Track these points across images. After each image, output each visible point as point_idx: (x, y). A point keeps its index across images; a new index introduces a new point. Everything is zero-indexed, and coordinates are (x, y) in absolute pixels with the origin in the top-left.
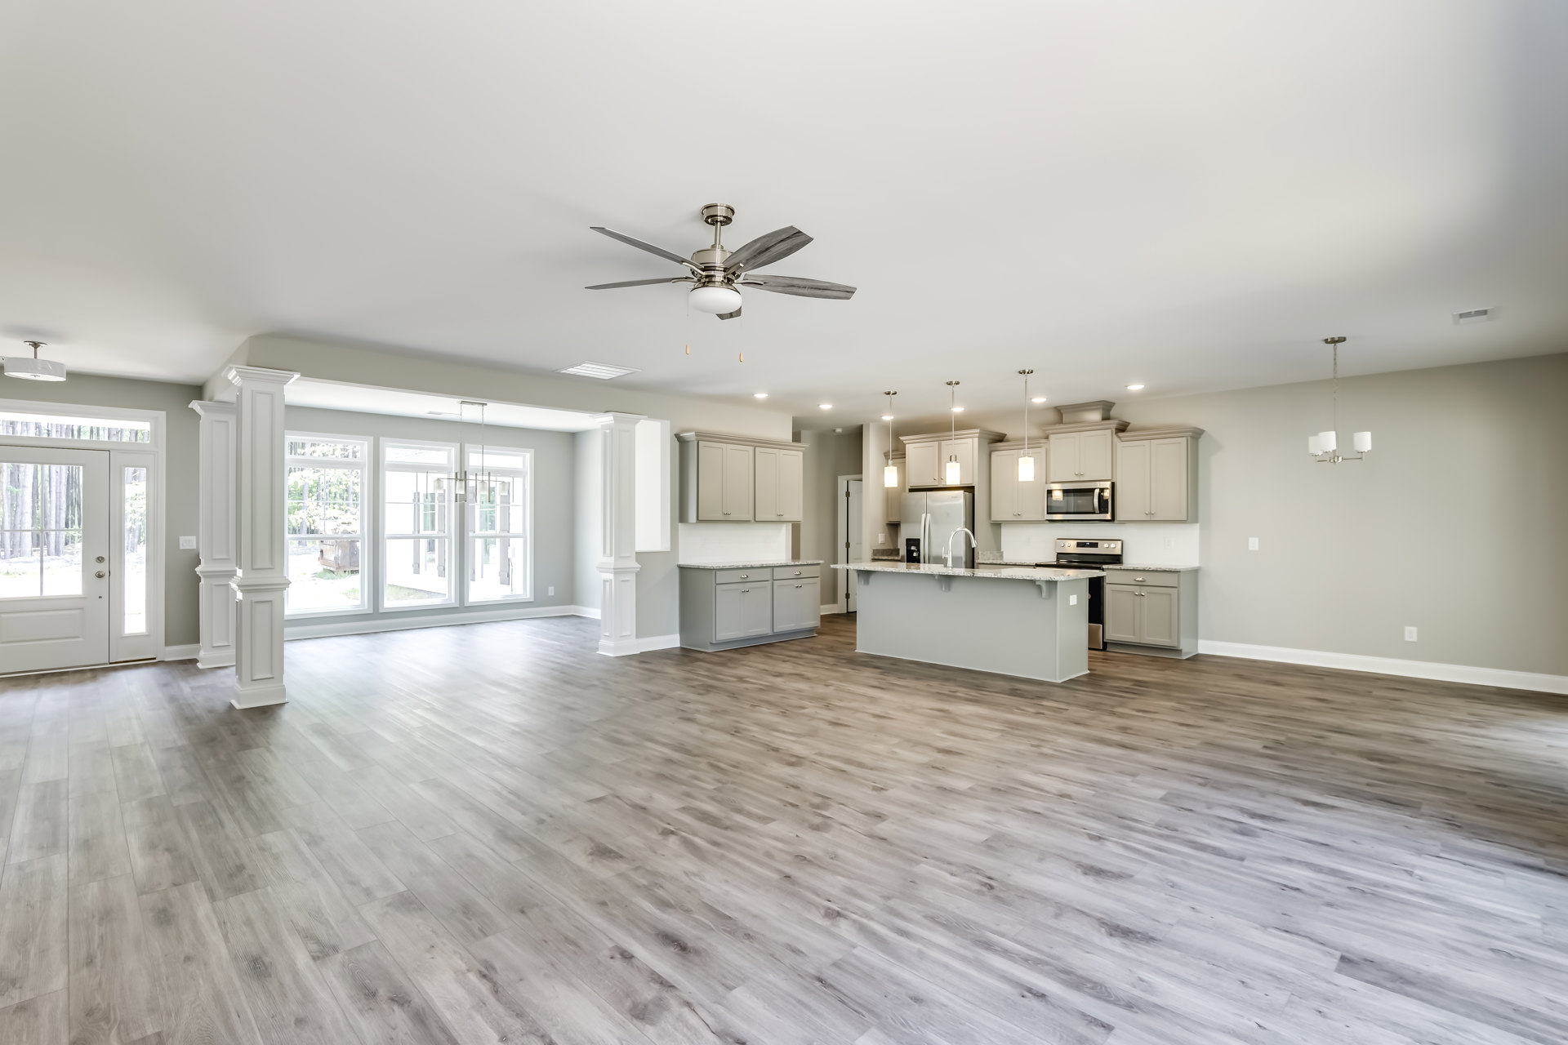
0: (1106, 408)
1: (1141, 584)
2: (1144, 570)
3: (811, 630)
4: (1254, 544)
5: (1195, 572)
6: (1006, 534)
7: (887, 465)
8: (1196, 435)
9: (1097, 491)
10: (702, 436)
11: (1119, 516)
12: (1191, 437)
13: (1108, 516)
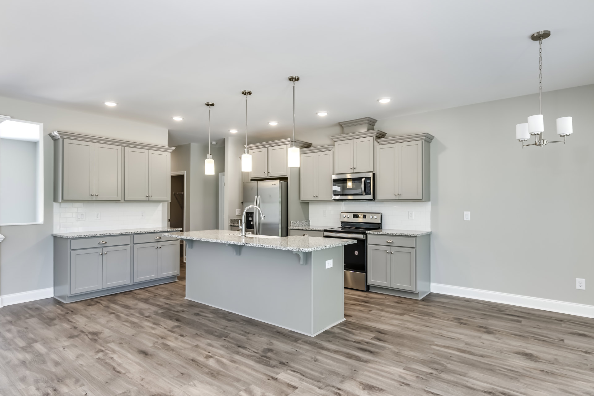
0: (371, 123)
1: (391, 245)
2: (393, 235)
3: (173, 277)
4: (467, 216)
5: (428, 236)
6: (312, 209)
7: (206, 158)
8: (428, 139)
9: (363, 179)
10: (65, 135)
11: (378, 197)
12: (425, 140)
13: (371, 197)
